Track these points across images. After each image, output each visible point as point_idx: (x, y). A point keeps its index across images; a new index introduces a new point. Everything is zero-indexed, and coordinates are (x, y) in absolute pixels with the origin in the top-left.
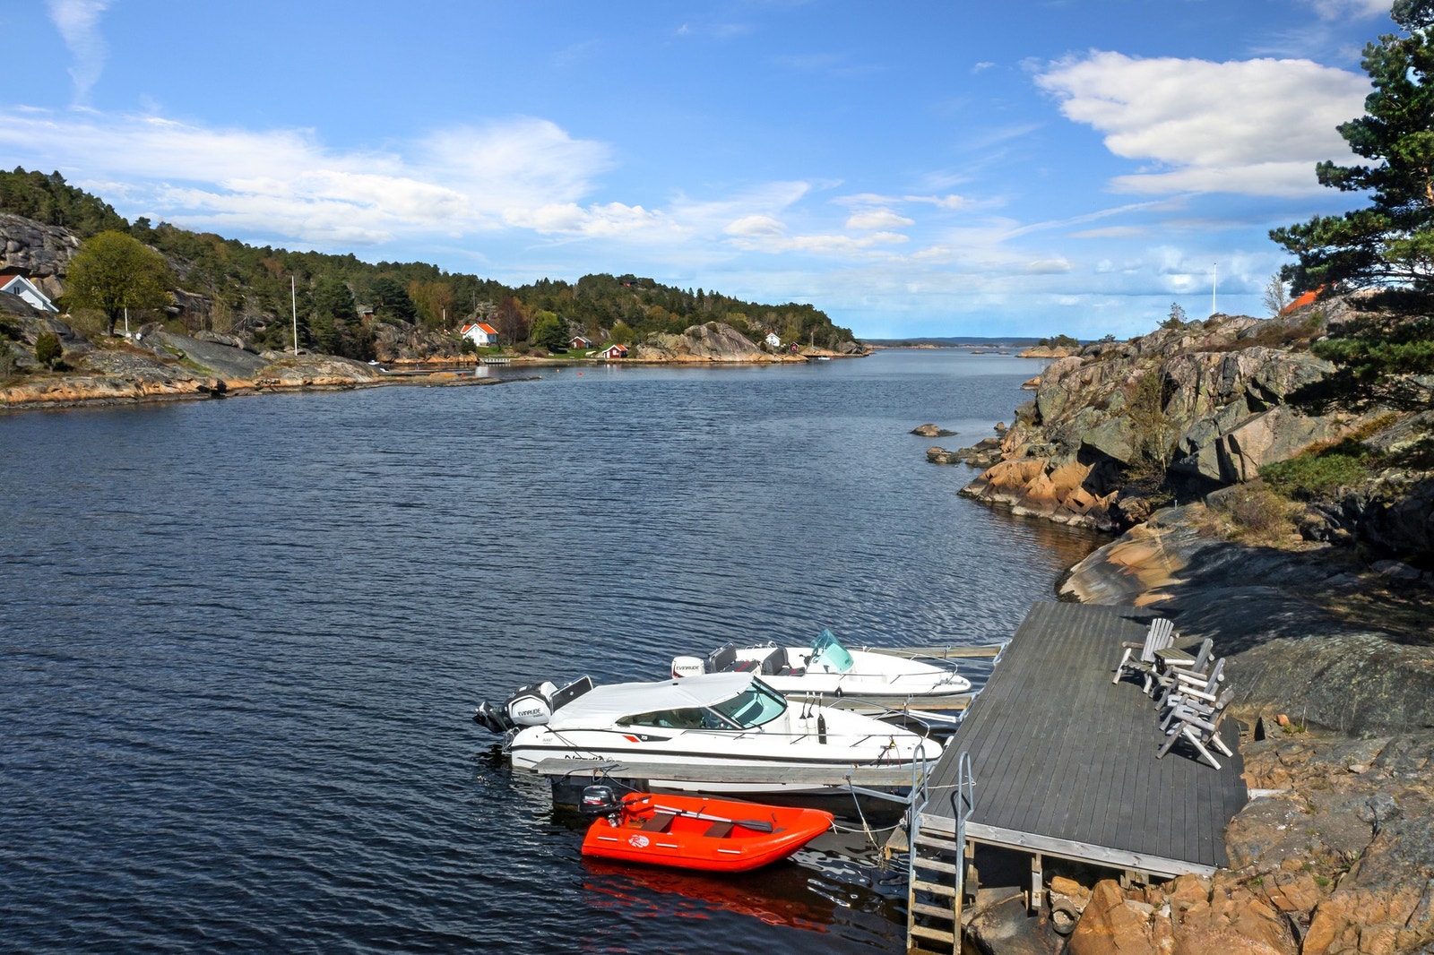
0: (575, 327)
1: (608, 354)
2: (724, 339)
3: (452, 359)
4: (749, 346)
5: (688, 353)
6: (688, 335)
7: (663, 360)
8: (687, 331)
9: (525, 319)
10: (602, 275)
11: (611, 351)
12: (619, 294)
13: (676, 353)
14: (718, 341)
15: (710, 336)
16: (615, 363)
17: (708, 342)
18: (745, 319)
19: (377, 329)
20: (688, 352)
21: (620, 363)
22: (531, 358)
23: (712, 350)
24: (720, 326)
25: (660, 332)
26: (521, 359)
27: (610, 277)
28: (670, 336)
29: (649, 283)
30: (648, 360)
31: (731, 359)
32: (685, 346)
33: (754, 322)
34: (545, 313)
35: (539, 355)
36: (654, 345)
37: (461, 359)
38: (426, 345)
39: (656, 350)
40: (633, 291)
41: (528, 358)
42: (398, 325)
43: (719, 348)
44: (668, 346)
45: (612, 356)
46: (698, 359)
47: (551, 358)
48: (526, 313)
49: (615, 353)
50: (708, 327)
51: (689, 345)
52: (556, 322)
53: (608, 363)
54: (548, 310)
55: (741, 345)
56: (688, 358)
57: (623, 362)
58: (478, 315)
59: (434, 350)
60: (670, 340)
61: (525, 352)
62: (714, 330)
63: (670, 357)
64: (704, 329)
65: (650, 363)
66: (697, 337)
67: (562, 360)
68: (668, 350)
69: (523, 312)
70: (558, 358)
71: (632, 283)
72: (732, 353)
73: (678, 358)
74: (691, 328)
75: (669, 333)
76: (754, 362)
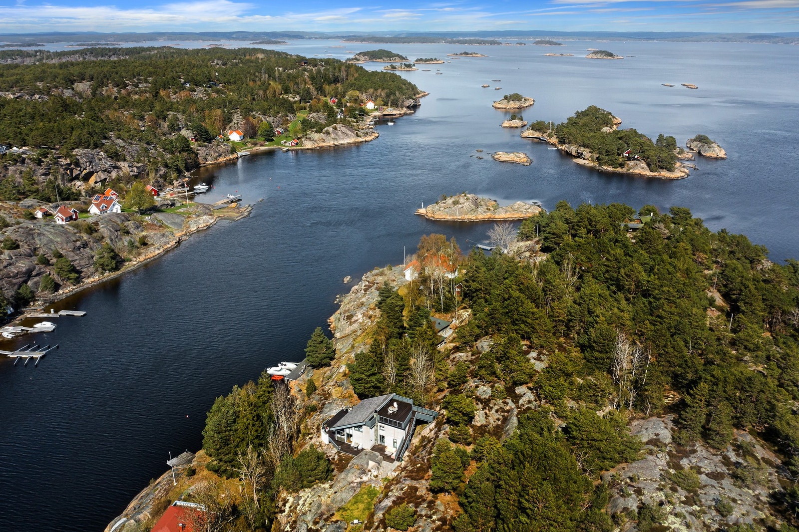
1: (291, 144)
2: (340, 133)
3: (228, 158)
4: (351, 135)
5: (324, 142)
6: (324, 133)
7: (313, 147)
8: (324, 131)
9: (255, 125)
13: (319, 142)
14: (337, 134)
15: (334, 132)
17: (333, 136)
18: (358, 93)
19: (198, 150)
23: (335, 139)
24: (338, 126)
25: (312, 132)
26: (254, 149)
28: (316, 134)
30: (307, 147)
31: (343, 142)
32: (322, 139)
35: (262, 145)
36: (310, 139)
37: (231, 157)
38: (217, 154)
39: (310, 142)
40: (305, 70)
41: (257, 148)
42: (206, 146)
43: (337, 138)
44: (315, 139)
46: (328, 144)
47: (267, 146)
49: (293, 144)
50: (333, 128)
51: (324, 138)
52: (268, 127)
54: (264, 115)
55: (347, 135)
56: (324, 144)
58: (235, 123)
59: (220, 155)
60: (316, 136)
61: (255, 144)
62: (335, 129)
63: (316, 145)
64: (330, 129)
65: (308, 149)
66: (328, 133)
68: (315, 141)
69: (254, 122)
70: (270, 146)
71: (305, 63)
72: (343, 139)
73: (320, 145)
74: (326, 129)
75: (316, 132)
76: (353, 143)
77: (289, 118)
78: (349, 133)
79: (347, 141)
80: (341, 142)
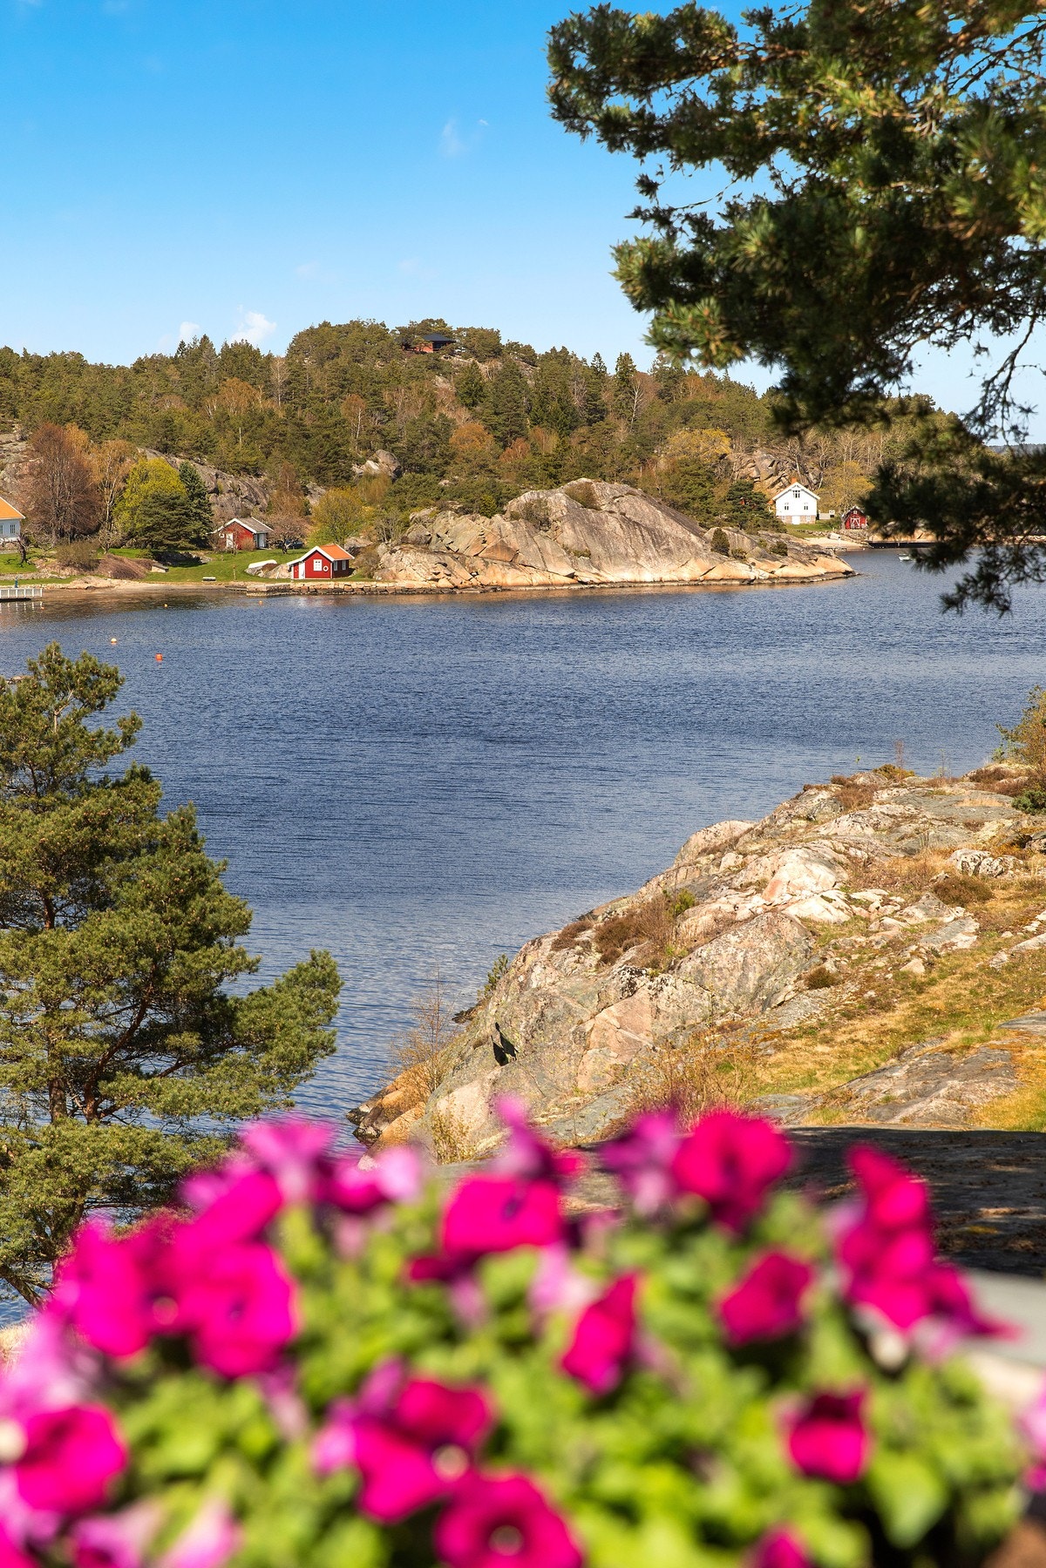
0: (235, 491)
1: (302, 567)
2: (613, 524)
4: (681, 543)
5: (512, 564)
6: (514, 517)
7: (443, 583)
8: (513, 506)
9: (97, 478)
10: (355, 326)
11: (309, 562)
12: (394, 378)
13: (479, 564)
14: (594, 530)
15: (573, 518)
16: (315, 592)
17: (568, 535)
18: (724, 446)
20: (513, 560)
21: (328, 592)
22: (103, 583)
23: (579, 554)
24: (604, 491)
25: (443, 508)
26: (78, 584)
27: (379, 332)
28: (465, 520)
29: (486, 344)
30: (402, 584)
31: (628, 575)
32: (504, 547)
33: (750, 451)
34: (154, 460)
35: (124, 573)
36: (424, 544)
39: (424, 558)
40: (436, 367)
41: (95, 581)
43: (597, 549)
44: (460, 545)
45: (310, 573)
46: (538, 578)
47: (158, 581)
48: (96, 461)
49: (318, 566)
50: (571, 495)
51: (514, 542)
52: (176, 487)
53: (299, 592)
54: (165, 450)
55: (657, 539)
56: (511, 577)
57: (337, 591)
60: (464, 531)
61: (88, 567)
62: (588, 501)
63: (462, 576)
64: (557, 500)
65: (408, 592)
66: (538, 520)
67: (184, 583)
68: (459, 557)
69: (92, 459)
70: (178, 579)
71: (437, 345)
72: (633, 560)
73: (484, 579)
74: (525, 497)
75: (465, 511)
76: (695, 583)
77: (314, 502)
78: (671, 528)
79: (651, 572)
80: (615, 574)
